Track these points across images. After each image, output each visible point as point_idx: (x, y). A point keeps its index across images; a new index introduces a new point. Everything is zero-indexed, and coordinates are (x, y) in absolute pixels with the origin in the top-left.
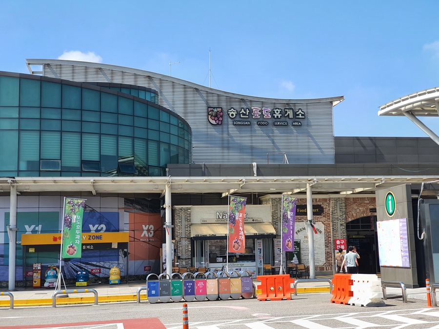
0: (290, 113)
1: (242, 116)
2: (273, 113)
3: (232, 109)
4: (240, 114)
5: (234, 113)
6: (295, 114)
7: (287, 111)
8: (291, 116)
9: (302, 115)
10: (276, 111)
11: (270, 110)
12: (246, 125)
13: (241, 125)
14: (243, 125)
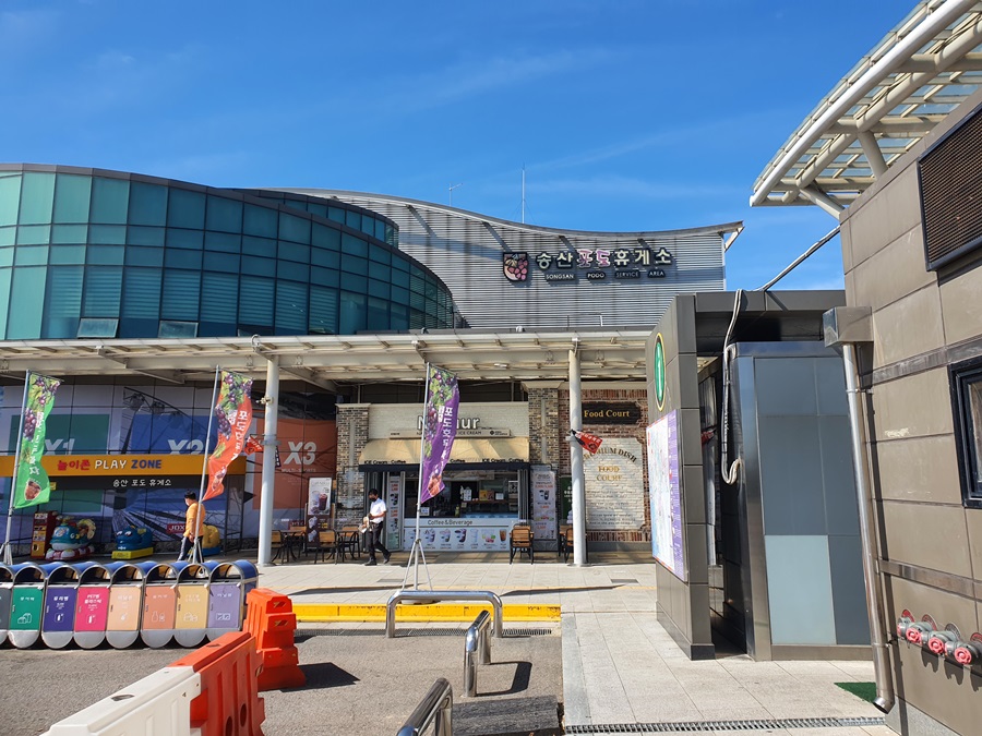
0: (645, 256)
1: (560, 265)
2: (613, 257)
3: (544, 255)
4: (557, 262)
5: (547, 261)
6: (654, 256)
7: (638, 254)
8: (646, 261)
9: (666, 258)
10: (619, 253)
11: (608, 252)
12: (567, 279)
13: (558, 280)
14: (562, 280)
